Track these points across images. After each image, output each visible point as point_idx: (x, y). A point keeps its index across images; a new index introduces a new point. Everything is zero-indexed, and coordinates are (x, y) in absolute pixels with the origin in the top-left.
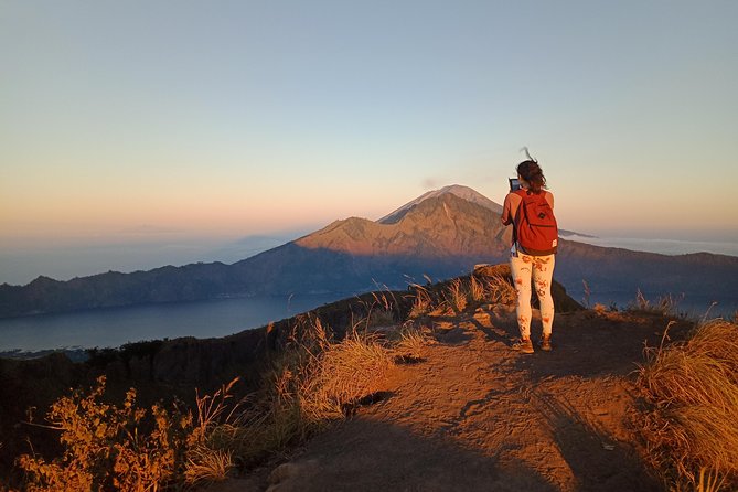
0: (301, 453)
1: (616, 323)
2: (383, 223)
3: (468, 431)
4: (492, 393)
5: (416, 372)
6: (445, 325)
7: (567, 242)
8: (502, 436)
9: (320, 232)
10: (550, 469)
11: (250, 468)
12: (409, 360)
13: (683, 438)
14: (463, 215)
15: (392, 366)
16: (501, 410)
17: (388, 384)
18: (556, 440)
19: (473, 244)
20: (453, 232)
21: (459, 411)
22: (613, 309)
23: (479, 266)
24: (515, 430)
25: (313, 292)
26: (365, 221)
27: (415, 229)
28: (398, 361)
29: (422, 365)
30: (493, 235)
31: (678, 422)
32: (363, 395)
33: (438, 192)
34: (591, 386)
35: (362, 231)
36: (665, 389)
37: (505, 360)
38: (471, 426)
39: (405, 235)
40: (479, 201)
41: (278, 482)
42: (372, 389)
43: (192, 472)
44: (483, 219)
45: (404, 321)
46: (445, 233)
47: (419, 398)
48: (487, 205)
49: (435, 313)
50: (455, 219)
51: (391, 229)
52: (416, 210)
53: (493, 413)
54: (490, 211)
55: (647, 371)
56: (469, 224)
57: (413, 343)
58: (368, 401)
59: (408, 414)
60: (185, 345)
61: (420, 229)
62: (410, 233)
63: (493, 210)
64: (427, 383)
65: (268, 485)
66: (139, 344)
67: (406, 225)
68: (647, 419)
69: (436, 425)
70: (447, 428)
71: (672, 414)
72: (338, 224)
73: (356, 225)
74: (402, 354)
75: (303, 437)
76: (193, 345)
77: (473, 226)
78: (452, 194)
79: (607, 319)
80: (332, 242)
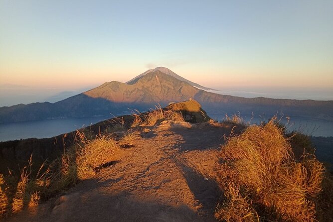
0: (72, 190)
1: (217, 128)
2: (128, 84)
3: (149, 176)
4: (162, 159)
5: (129, 151)
6: (146, 130)
7: (208, 92)
8: (163, 177)
9: (98, 88)
10: (181, 190)
11: (47, 198)
12: (127, 146)
13: (235, 173)
14: (164, 81)
15: (118, 149)
16: (164, 166)
17: (117, 157)
18: (185, 177)
19: (169, 94)
20: (160, 89)
21: (147, 167)
22: (217, 122)
23: (171, 103)
24: (169, 174)
25: (95, 116)
26: (119, 83)
27: (143, 87)
28: (122, 147)
29: (132, 148)
30: (177, 90)
31: (233, 167)
32: (104, 163)
33: (153, 70)
34: (203, 154)
35: (118, 87)
36: (231, 154)
37: (170, 144)
38: (150, 174)
39: (138, 90)
40: (171, 74)
41: (59, 204)
42: (109, 160)
43: (17, 203)
44: (173, 82)
45: (129, 129)
46: (156, 89)
47: (130, 163)
48: (175, 76)
49: (143, 125)
50: (161, 82)
51: (132, 87)
52: (144, 78)
53: (160, 167)
54: (176, 79)
55: (224, 147)
56: (167, 85)
57: (129, 139)
58: (106, 165)
59: (124, 170)
60: (32, 142)
61: (145, 87)
62: (141, 89)
63: (177, 78)
64: (134, 156)
65: (54, 206)
66: (7, 142)
67: (139, 85)
68: (222, 167)
69: (135, 175)
70: (140, 175)
71: (232, 164)
72: (106, 84)
73: (115, 85)
74: (124, 144)
75: (74, 183)
76: (35, 142)
77: (168, 86)
78: (159, 71)
79: (214, 126)
80: (104, 92)
